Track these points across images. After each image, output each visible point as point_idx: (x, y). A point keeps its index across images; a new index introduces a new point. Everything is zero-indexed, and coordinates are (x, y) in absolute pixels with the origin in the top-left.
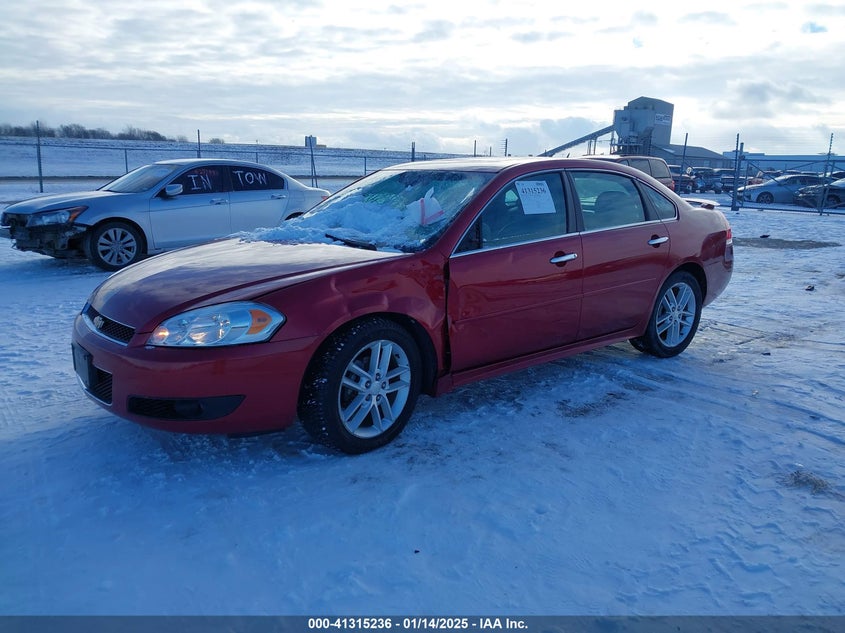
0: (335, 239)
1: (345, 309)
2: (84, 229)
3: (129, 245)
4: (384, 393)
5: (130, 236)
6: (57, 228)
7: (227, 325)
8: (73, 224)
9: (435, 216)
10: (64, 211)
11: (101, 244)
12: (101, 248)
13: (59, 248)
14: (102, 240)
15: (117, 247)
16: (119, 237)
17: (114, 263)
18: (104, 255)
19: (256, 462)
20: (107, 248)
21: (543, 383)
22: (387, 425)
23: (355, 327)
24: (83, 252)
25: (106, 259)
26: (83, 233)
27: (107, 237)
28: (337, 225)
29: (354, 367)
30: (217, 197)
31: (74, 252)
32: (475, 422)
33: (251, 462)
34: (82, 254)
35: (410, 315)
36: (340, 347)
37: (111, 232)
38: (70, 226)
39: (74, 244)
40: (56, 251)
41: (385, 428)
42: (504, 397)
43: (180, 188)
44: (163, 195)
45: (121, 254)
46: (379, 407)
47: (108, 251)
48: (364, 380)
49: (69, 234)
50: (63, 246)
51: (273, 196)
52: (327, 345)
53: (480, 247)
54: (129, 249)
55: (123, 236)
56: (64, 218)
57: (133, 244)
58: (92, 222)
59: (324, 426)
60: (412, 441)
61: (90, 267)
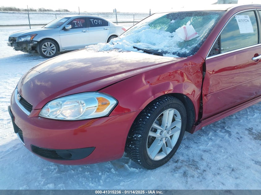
0: (139, 49)
1: (150, 94)
2: (36, 43)
3: (53, 48)
4: (168, 136)
5: (53, 45)
6: (27, 42)
7: (83, 107)
8: (32, 41)
9: (193, 35)
10: (29, 36)
11: (43, 48)
12: (43, 50)
13: (28, 50)
14: (43, 47)
15: (49, 49)
16: (49, 45)
17: (48, 55)
18: (44, 52)
19: (102, 174)
20: (45, 49)
21: (234, 117)
22: (169, 150)
23: (156, 104)
24: (37, 51)
25: (45, 54)
26: (36, 44)
27: (45, 45)
28: (138, 41)
29: (155, 125)
30: (84, 29)
31: (34, 51)
32: (210, 143)
33: (100, 174)
34: (36, 52)
35: (184, 93)
36: (148, 116)
37: (46, 44)
38: (31, 41)
39: (34, 48)
40: (27, 51)
41: (168, 152)
42: (219, 126)
43: (70, 27)
44: (64, 29)
45: (50, 52)
46: (166, 142)
47: (46, 51)
48: (159, 131)
49: (31, 45)
50: (30, 49)
51: (104, 29)
52: (141, 115)
53: (220, 53)
54: (53, 50)
55: (51, 45)
56: (29, 38)
57: (55, 48)
58: (39, 40)
59: (139, 159)
60: (181, 158)
61: (40, 57)
